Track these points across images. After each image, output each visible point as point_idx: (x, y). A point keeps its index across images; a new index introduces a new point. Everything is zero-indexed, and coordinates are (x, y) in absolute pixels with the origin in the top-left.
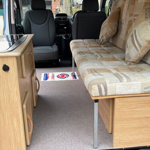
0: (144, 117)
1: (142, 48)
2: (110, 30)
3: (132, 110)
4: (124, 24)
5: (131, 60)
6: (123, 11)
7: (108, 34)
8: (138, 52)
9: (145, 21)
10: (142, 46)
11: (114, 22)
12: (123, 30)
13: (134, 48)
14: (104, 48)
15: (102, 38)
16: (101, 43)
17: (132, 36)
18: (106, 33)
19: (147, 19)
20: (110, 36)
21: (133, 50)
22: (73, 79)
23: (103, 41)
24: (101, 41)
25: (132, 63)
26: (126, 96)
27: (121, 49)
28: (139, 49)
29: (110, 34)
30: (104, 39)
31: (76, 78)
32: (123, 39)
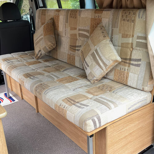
0: (128, 134)
1: (107, 67)
2: (49, 43)
3: (120, 132)
4: (62, 36)
5: (95, 79)
6: (58, 23)
7: (47, 48)
8: (103, 71)
9: (104, 40)
10: (107, 65)
11: (52, 35)
12: (64, 43)
13: (97, 67)
14: (45, 63)
15: (40, 52)
16: (39, 57)
17: (93, 55)
18: (45, 47)
19: (105, 38)
20: (49, 50)
21: (97, 69)
22: (11, 102)
23: (42, 56)
24: (39, 55)
25: (96, 81)
26: (115, 121)
27: (66, 63)
28: (104, 68)
29: (49, 48)
30: (42, 53)
31: (14, 100)
32: (67, 52)
